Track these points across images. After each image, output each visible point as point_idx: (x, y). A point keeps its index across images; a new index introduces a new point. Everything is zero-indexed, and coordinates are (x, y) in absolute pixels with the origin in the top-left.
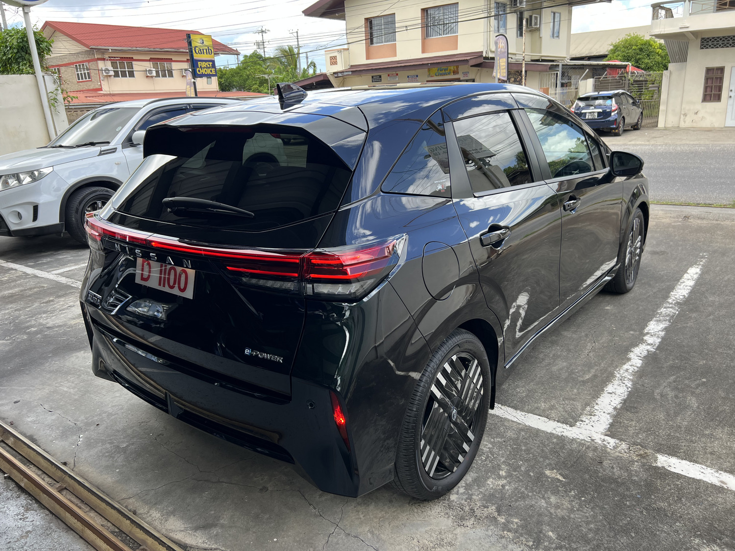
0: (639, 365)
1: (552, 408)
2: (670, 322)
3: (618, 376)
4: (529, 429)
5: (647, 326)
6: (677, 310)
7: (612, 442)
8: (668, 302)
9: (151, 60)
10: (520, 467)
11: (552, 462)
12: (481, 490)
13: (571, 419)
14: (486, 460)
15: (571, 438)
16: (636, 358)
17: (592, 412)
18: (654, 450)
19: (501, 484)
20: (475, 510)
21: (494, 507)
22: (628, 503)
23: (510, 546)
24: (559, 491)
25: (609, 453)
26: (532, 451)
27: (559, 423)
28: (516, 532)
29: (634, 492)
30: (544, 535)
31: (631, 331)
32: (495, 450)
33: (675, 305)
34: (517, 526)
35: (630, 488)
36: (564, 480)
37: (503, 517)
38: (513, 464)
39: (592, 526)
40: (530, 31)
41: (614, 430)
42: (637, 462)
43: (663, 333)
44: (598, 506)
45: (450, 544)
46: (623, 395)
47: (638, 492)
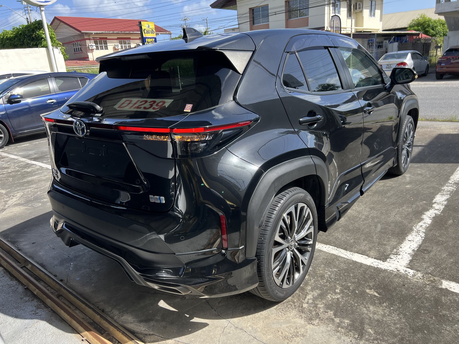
0: (430, 223)
1: (370, 249)
2: (450, 195)
3: (415, 229)
4: (355, 263)
5: (435, 198)
6: (455, 188)
7: (411, 272)
8: (449, 183)
9: (118, 39)
10: (349, 287)
11: (371, 284)
12: (323, 301)
13: (384, 257)
14: (326, 282)
15: (384, 269)
16: (427, 218)
17: (398, 253)
18: (441, 278)
19: (336, 298)
20: (320, 314)
21: (332, 313)
22: (422, 312)
23: (343, 338)
24: (375, 303)
25: (409, 279)
26: (358, 276)
27: (375, 260)
28: (347, 329)
29: (426, 305)
30: (366, 331)
31: (424, 201)
32: (332, 276)
33: (453, 184)
34: (347, 325)
35: (424, 302)
36: (379, 296)
37: (338, 319)
38: (344, 285)
39: (398, 326)
40: (356, 13)
41: (412, 264)
42: (429, 285)
43: (446, 202)
44: (402, 313)
45: (303, 336)
46: (419, 242)
47: (429, 305)
